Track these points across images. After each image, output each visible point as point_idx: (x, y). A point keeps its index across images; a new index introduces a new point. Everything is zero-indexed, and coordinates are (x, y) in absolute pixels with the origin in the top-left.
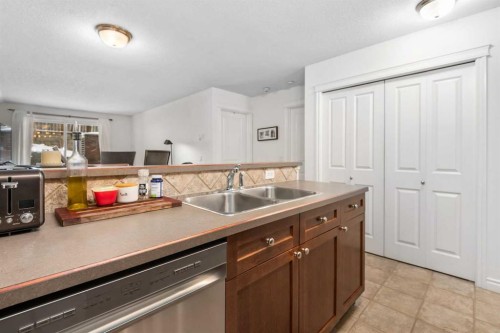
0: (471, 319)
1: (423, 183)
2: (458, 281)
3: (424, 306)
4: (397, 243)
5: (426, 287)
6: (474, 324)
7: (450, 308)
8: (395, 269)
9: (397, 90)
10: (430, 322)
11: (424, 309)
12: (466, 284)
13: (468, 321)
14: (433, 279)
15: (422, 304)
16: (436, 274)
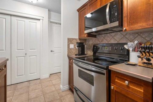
0: (41, 89)
1: (26, 54)
2: (36, 80)
3: (30, 94)
4: (17, 77)
5: (28, 87)
6: (42, 90)
7: (36, 89)
8: (16, 87)
9: (16, 20)
10: (32, 97)
11: (30, 95)
12: (38, 80)
13: (41, 90)
14: (30, 83)
15: (29, 93)
16: (30, 81)
